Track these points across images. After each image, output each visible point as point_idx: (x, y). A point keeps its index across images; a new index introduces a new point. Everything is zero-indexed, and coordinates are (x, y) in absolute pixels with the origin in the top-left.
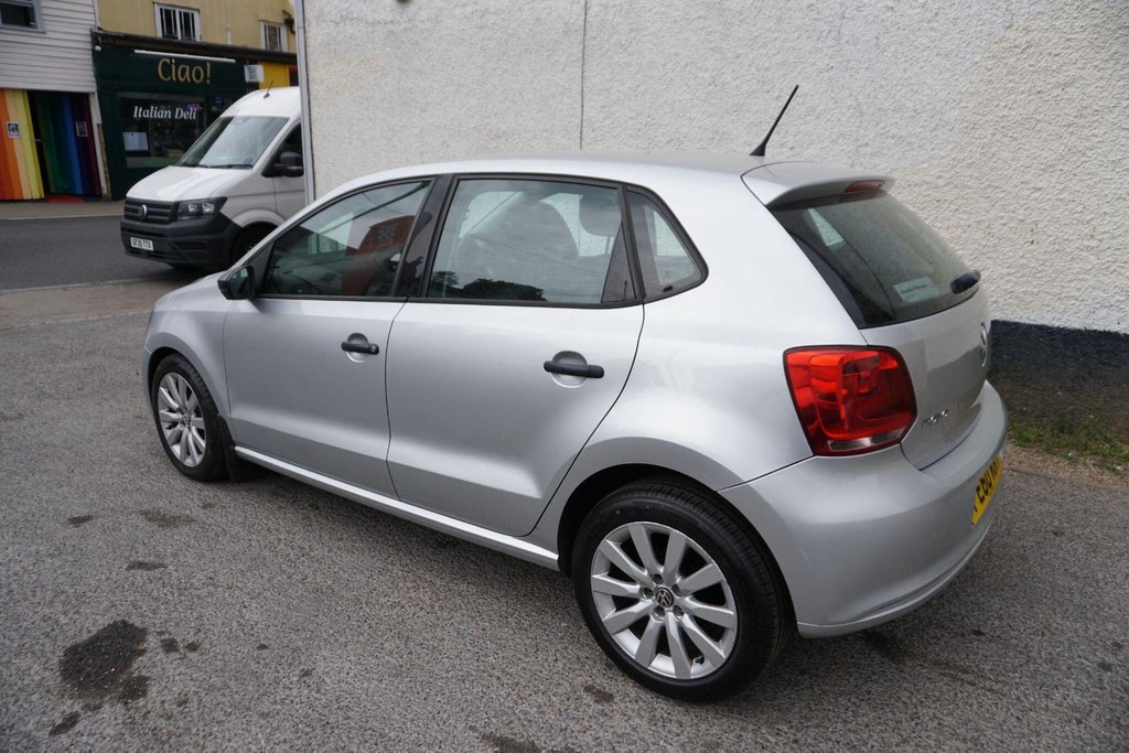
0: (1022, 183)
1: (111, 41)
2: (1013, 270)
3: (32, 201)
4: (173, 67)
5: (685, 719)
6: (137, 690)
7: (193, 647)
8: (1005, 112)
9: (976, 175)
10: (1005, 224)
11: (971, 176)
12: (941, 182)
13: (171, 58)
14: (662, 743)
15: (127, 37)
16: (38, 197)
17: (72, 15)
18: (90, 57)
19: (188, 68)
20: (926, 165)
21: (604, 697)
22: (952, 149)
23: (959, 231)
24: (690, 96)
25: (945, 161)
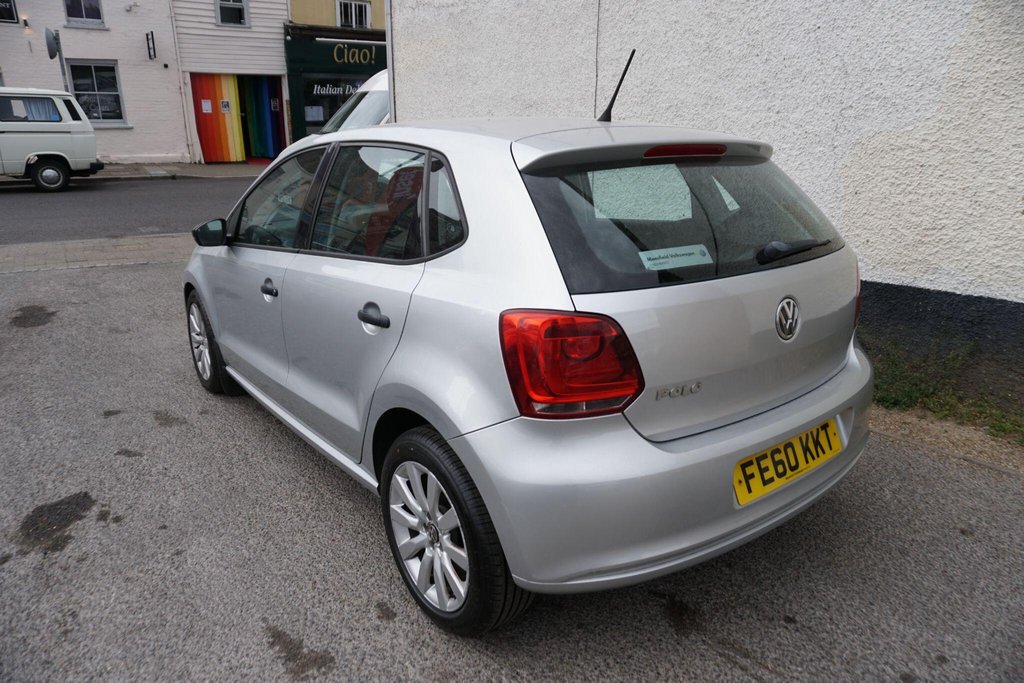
0: (1014, 146)
1: (298, 31)
2: (1000, 243)
3: (237, 163)
4: (346, 51)
5: (443, 647)
6: (59, 545)
7: (117, 520)
8: (998, 67)
9: (963, 138)
10: (993, 192)
11: (957, 138)
12: (926, 146)
13: (344, 44)
14: (407, 664)
15: (312, 29)
16: (240, 160)
17: (272, 12)
18: (283, 45)
19: (357, 51)
20: (910, 128)
21: (387, 613)
22: (938, 110)
23: (943, 199)
24: (686, 63)
25: (930, 123)
